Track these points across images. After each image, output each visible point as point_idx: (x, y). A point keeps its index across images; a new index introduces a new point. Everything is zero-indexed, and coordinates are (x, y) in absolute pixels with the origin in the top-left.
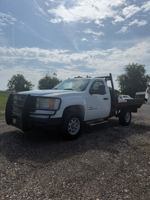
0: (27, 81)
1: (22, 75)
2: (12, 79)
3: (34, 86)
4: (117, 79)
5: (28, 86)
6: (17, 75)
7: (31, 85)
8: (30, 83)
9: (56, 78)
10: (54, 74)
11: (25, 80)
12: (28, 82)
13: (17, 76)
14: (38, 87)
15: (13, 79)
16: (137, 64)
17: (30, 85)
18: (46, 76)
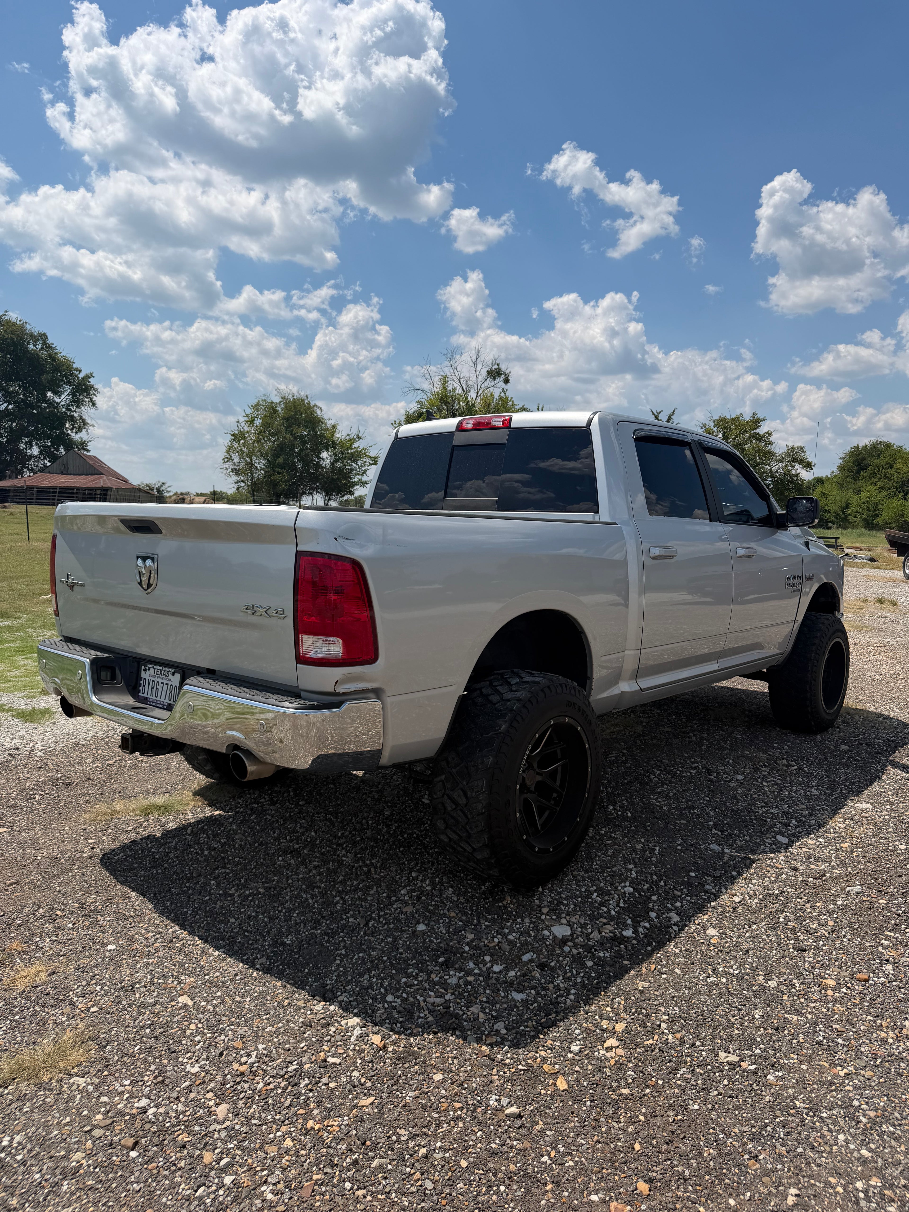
2: (251, 422)
5: (339, 464)
10: (492, 374)
15: (257, 423)
17: (350, 456)
18: (438, 388)
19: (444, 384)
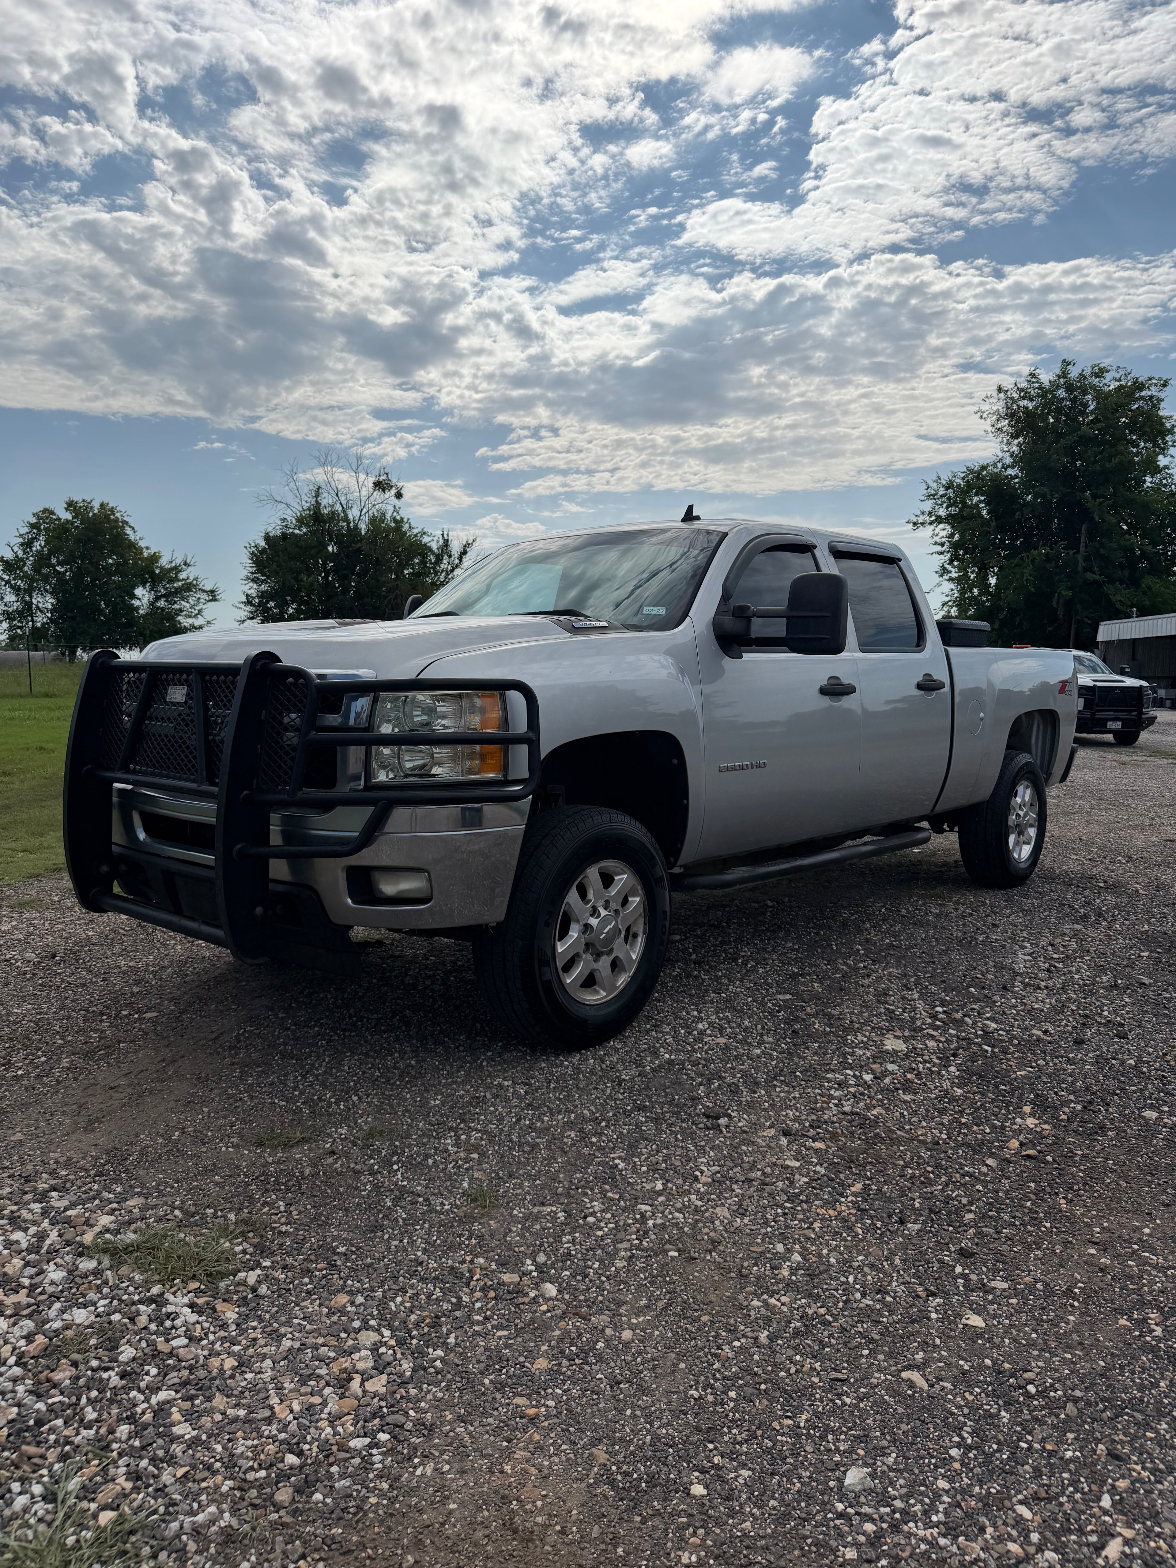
0: (155, 558)
1: (112, 510)
2: (27, 545)
3: (213, 595)
4: (928, 505)
5: (162, 603)
6: (71, 505)
7: (189, 587)
8: (177, 569)
9: (399, 522)
10: (381, 486)
11: (140, 550)
12: (164, 562)
13: (66, 516)
14: (249, 603)
15: (37, 546)
16: (1100, 372)
17: (177, 591)
18: (307, 501)
19: (317, 496)
